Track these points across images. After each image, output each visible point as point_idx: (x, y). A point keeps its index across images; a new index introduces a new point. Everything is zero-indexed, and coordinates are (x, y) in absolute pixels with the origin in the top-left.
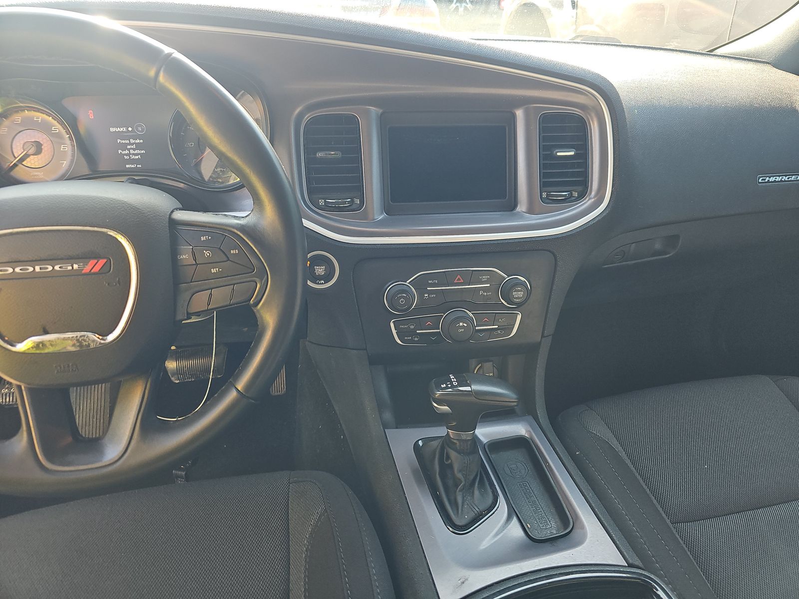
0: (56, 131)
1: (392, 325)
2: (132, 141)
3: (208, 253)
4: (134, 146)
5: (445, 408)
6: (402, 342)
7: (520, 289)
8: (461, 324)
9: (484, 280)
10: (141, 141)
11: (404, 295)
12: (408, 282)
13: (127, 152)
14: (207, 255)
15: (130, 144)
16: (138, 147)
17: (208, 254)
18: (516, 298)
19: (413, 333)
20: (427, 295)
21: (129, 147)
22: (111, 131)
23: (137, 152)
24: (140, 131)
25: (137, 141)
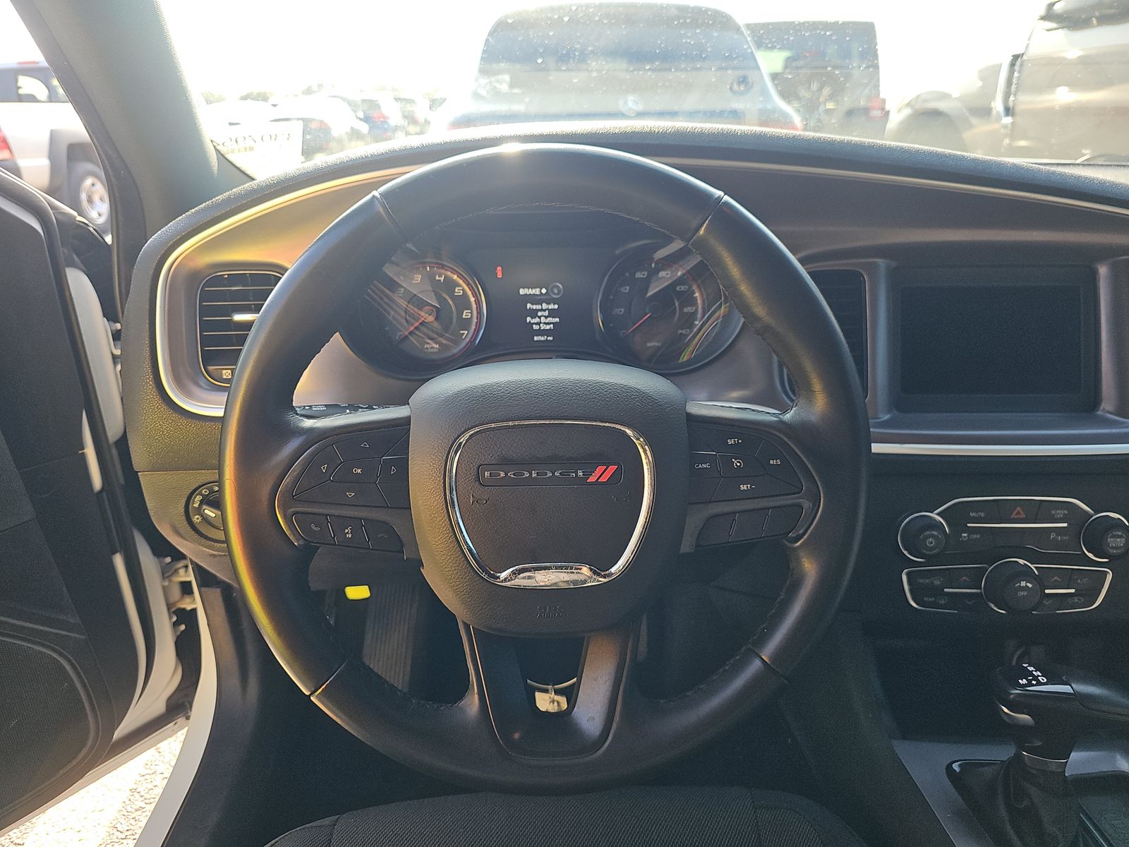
0: (460, 293)
1: (904, 578)
2: (545, 306)
3: (738, 462)
4: (546, 313)
5: (1025, 718)
6: (917, 604)
7: (1120, 533)
8: (1023, 584)
9: (1059, 516)
10: (556, 307)
11: (934, 532)
12: (936, 512)
13: (537, 320)
14: (736, 465)
15: (542, 310)
16: (552, 313)
17: (738, 464)
18: (1112, 547)
19: (938, 592)
20: (965, 535)
21: (540, 314)
22: (521, 293)
23: (550, 320)
24: (555, 294)
25: (551, 306)
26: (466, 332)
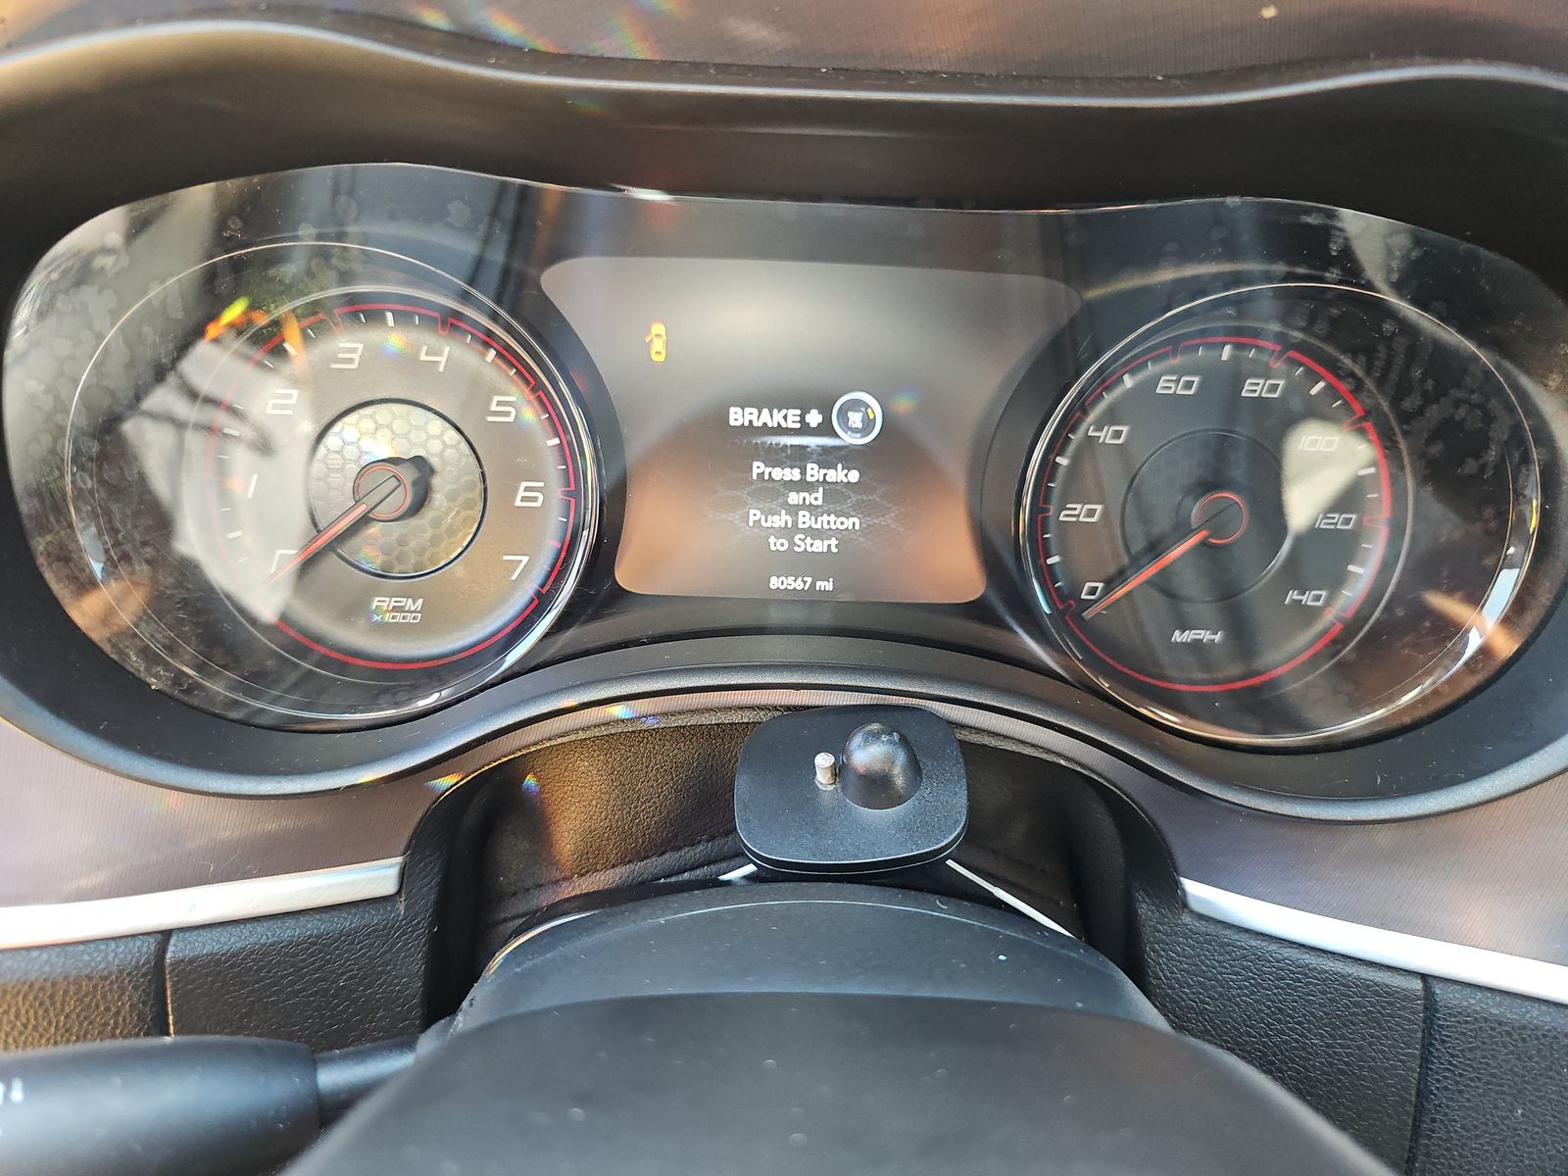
0: (507, 414)
2: (814, 472)
4: (817, 498)
10: (854, 476)
13: (784, 520)
15: (803, 485)
16: (837, 499)
21: (794, 498)
22: (732, 423)
23: (828, 521)
24: (855, 431)
25: (837, 475)
26: (525, 559)
